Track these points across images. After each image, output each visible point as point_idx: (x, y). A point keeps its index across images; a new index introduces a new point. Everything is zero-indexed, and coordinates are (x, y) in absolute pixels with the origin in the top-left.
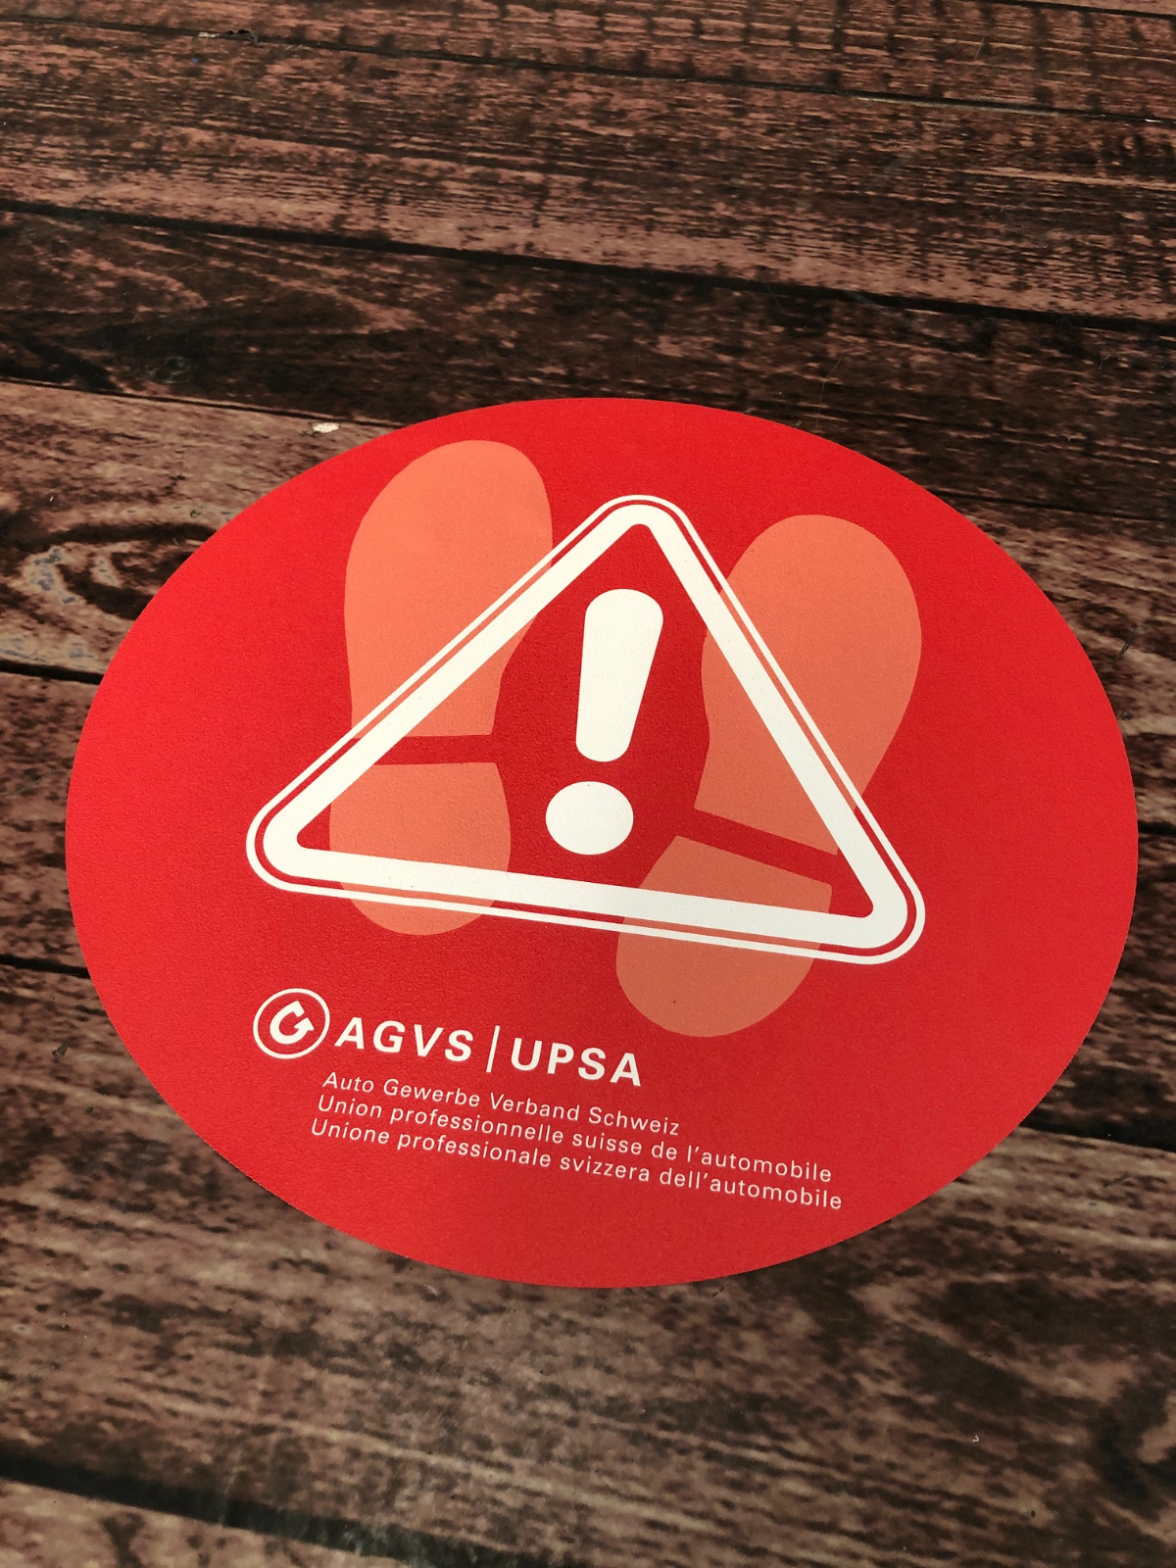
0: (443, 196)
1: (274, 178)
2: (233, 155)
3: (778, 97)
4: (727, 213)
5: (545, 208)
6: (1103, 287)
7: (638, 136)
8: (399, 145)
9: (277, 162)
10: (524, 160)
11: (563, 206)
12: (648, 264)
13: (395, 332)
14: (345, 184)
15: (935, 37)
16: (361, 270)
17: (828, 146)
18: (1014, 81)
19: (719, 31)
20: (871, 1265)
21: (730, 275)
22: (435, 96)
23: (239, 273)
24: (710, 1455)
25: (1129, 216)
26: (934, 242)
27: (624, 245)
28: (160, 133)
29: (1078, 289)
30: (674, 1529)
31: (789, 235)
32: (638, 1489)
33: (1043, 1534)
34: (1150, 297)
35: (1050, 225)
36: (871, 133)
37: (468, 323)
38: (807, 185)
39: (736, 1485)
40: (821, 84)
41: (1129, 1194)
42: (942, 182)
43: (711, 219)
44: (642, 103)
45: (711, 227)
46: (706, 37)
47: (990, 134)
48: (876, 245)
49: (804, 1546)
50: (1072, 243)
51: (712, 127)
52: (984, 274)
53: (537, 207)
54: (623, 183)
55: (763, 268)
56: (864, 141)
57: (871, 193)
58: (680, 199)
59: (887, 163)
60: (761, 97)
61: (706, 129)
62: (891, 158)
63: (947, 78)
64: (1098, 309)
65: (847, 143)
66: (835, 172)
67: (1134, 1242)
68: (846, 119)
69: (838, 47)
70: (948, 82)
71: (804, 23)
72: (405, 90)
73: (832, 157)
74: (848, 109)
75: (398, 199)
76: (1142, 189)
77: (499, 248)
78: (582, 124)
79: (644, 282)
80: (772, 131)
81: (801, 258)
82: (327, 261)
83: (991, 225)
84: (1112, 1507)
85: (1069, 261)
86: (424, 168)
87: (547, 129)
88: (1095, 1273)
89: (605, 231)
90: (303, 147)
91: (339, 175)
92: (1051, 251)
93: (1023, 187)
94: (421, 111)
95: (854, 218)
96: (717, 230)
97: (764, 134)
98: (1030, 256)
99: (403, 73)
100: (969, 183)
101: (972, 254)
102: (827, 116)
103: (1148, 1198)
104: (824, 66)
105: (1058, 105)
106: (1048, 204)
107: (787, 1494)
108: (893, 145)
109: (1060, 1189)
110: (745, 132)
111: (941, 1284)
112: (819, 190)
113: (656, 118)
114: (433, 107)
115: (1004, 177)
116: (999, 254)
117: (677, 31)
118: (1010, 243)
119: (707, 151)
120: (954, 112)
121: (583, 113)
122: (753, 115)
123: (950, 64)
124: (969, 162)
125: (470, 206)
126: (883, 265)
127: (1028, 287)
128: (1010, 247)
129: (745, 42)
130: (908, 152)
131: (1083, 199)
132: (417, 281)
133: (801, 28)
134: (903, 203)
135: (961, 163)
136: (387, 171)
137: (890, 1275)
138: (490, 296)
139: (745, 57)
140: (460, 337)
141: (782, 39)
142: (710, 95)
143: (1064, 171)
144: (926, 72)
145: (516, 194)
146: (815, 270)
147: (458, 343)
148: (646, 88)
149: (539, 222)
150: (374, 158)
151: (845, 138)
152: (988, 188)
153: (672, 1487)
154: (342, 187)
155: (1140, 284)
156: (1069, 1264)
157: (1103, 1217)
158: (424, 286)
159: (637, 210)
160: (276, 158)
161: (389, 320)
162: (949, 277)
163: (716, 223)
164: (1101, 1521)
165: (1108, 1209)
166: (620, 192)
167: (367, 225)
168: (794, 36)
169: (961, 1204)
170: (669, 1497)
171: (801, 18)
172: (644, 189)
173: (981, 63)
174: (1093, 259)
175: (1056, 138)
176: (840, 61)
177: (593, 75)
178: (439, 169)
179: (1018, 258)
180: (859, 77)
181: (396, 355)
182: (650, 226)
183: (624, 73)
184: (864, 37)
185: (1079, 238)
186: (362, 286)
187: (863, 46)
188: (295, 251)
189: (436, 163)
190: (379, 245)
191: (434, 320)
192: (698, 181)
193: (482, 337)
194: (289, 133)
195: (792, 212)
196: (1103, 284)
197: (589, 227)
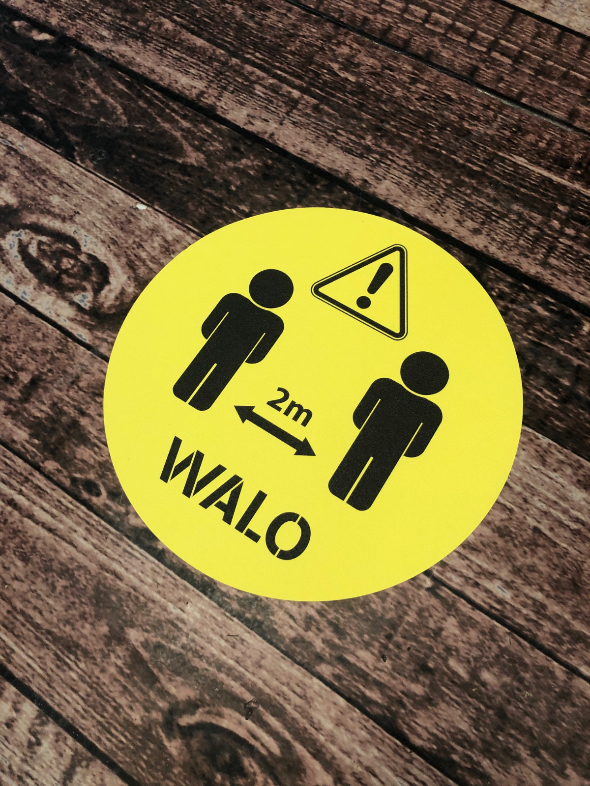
0: (251, 93)
1: (187, 60)
2: (176, 41)
3: (438, 76)
4: (369, 143)
5: (291, 114)
6: (517, 246)
7: (357, 83)
8: (248, 56)
9: (192, 50)
10: (298, 82)
11: (299, 116)
12: (316, 162)
13: (192, 166)
14: (214, 73)
15: (545, 59)
16: (196, 126)
17: (442, 116)
18: (565, 100)
19: (437, 23)
20: (137, 623)
21: (349, 181)
22: (280, 29)
23: (148, 112)
24: (56, 654)
25: (560, 208)
26: (454, 192)
27: (313, 148)
28: (153, 19)
29: (504, 243)
30: (34, 670)
31: (389, 165)
32: (31, 654)
33: (136, 727)
34: (535, 259)
35: (517, 200)
36: (469, 114)
37: (224, 170)
38: (417, 137)
39: (58, 667)
40: (464, 73)
41: (234, 643)
42: (482, 156)
43: (360, 144)
44: (371, 61)
45: (357, 149)
46: (427, 26)
47: (528, 132)
48: (427, 185)
49: (66, 693)
50: (520, 215)
51: (394, 86)
52: (465, 218)
53: (287, 114)
54: (333, 110)
55: (365, 181)
56: (462, 118)
57: (444, 152)
58: (353, 128)
59: (463, 136)
60: (431, 74)
61: (391, 88)
62: (469, 132)
63: (531, 89)
64: (504, 257)
65: (453, 117)
66: (436, 134)
67: (224, 657)
68: (462, 101)
69: (489, 50)
70: (530, 91)
71: (482, 30)
72: (268, 21)
73: (441, 123)
74: (467, 95)
75: (232, 89)
76: (579, 193)
77: (258, 132)
78: (335, 66)
79: (309, 172)
80: (422, 98)
81: (387, 181)
82: (184, 117)
83: (489, 191)
84: (160, 730)
85: (511, 225)
86: (252, 73)
87: (319, 65)
88: (204, 661)
89: (309, 137)
90: (207, 44)
91: (214, 67)
92: (506, 216)
93: (521, 172)
94: (268, 37)
95: (426, 164)
96: (359, 152)
97: (416, 99)
98: (494, 215)
99: (274, 10)
100: (495, 161)
101: (468, 204)
102: (454, 96)
103: (239, 645)
104: (474, 62)
105: (577, 124)
106: (525, 187)
107: (70, 676)
108: (474, 125)
109: (213, 630)
110: (409, 95)
111: (154, 640)
112: (421, 142)
113: (373, 73)
114: (275, 36)
115: (516, 163)
116: (480, 209)
117: (416, 17)
118: (490, 204)
119: (383, 102)
120: (519, 113)
121: (340, 60)
122: (419, 85)
123: (539, 79)
124: (505, 147)
125: (260, 103)
126: (421, 198)
127: (481, 233)
128: (488, 207)
129: (445, 35)
130: (478, 132)
131: (545, 190)
132: (215, 140)
133: (479, 32)
134: (455, 163)
135: (500, 147)
136: (235, 71)
137: (140, 628)
138: (240, 159)
139: (439, 44)
140: (216, 177)
141: (464, 38)
142: (406, 66)
143: (548, 169)
144: (524, 80)
145: (283, 102)
146: (388, 190)
147: (214, 180)
148: (378, 52)
149: (284, 122)
150: (234, 61)
151: (454, 113)
152: (503, 167)
153: (40, 658)
154: (212, 74)
155: (536, 250)
156: (198, 654)
157: (220, 645)
158: (216, 144)
159: (330, 128)
160: (192, 48)
161: (193, 158)
162: (447, 215)
163: (360, 148)
164: (154, 733)
165: (223, 643)
166: (329, 115)
167: (210, 101)
168: (472, 37)
169: (178, 618)
170: (38, 660)
171: (484, 25)
172: (341, 116)
173: (555, 83)
174: (524, 227)
175: (559, 146)
176: (484, 61)
177: (358, 35)
178: (258, 76)
179: (488, 215)
180: (486, 74)
181: (186, 178)
182: (330, 140)
183: (374, 39)
184: (507, 47)
185: (526, 213)
186: (191, 135)
187: (503, 54)
188: (175, 107)
189: (258, 72)
190: (210, 114)
191: (211, 165)
192: (368, 120)
193: (225, 180)
194: (206, 34)
195: (399, 152)
196: (519, 245)
197: (303, 132)
